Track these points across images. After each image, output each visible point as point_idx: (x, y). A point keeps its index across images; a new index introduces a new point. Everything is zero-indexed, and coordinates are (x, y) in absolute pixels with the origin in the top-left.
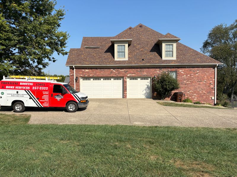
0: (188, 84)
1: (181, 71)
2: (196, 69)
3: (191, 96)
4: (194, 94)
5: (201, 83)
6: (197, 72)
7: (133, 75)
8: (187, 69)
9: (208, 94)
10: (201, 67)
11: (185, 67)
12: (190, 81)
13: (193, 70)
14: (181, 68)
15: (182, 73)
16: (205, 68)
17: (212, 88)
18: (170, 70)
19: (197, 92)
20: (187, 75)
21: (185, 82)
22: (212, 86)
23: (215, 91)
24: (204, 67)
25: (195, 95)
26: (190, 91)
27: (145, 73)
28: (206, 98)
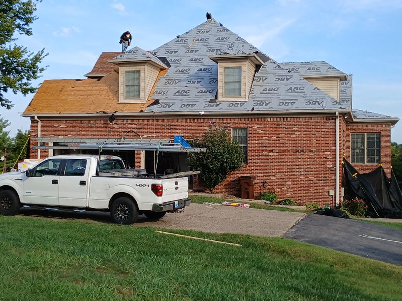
0: (273, 158)
1: (255, 127)
2: (292, 122)
3: (281, 186)
4: (287, 183)
5: (303, 156)
6: (294, 129)
8: (270, 123)
9: (319, 183)
10: (305, 119)
11: (266, 120)
12: (277, 150)
13: (283, 126)
14: (257, 120)
15: (260, 131)
16: (311, 121)
17: (330, 169)
18: (231, 124)
19: (293, 177)
20: (269, 138)
21: (266, 152)
22: (329, 164)
23: (335, 175)
24: (310, 119)
25: (289, 185)
26: (279, 175)
27: (180, 132)
28: (316, 192)
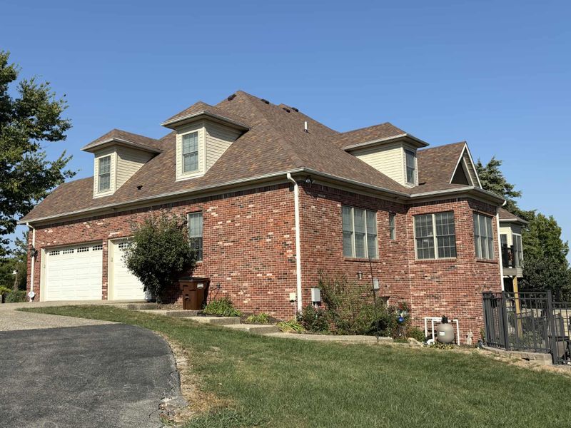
0: (228, 249)
1: (211, 209)
2: (247, 197)
3: (237, 290)
4: (244, 285)
5: (260, 244)
6: (250, 206)
7: (118, 233)
8: (224, 202)
9: (279, 282)
10: (260, 190)
11: (219, 197)
12: (232, 238)
13: (238, 203)
14: (212, 199)
15: (214, 214)
16: (268, 192)
17: (290, 260)
18: (186, 209)
19: (249, 276)
20: (224, 221)
21: (221, 243)
22: (290, 253)
24: (266, 189)
25: (245, 288)
26: (234, 274)
28: (275, 296)
